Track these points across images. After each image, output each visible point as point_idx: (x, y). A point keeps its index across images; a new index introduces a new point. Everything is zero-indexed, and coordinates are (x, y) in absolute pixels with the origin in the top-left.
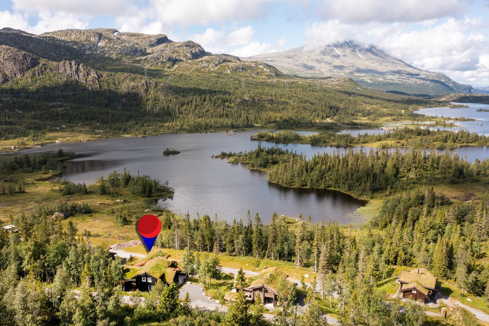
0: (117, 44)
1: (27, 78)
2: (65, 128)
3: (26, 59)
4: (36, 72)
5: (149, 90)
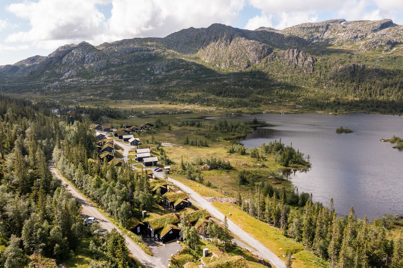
0: (341, 33)
1: (262, 63)
2: (276, 102)
3: (264, 49)
4: (269, 59)
5: (356, 72)
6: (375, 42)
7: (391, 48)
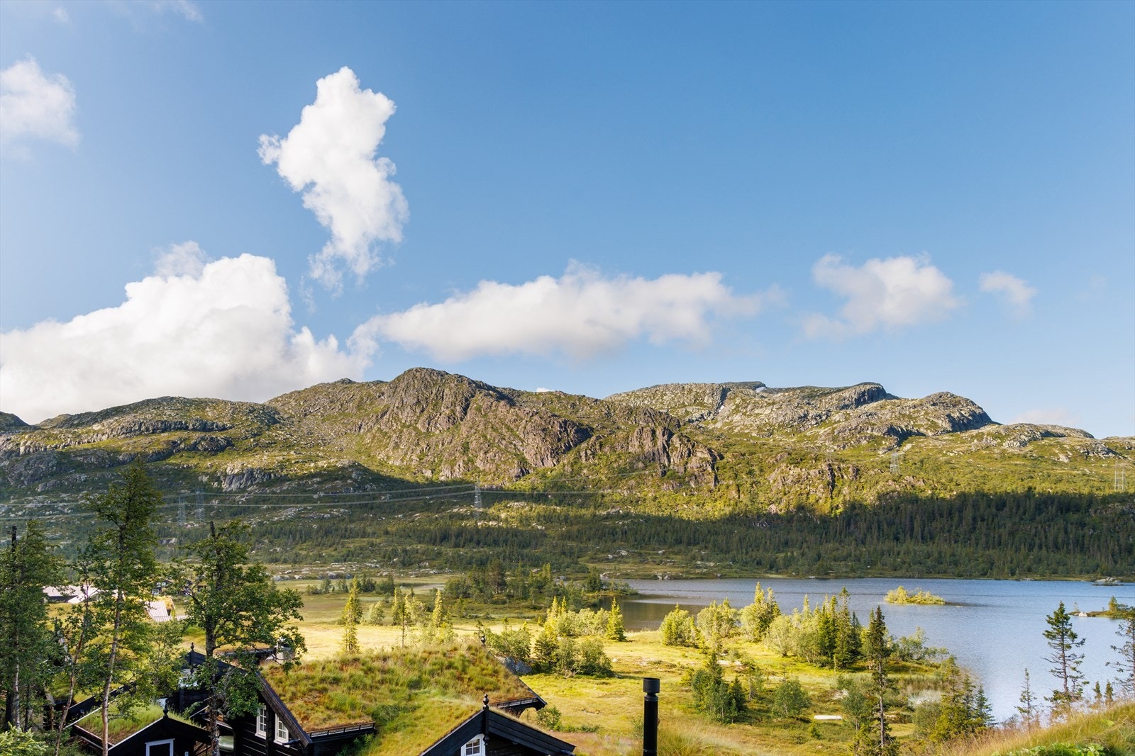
1: (564, 466)
2: (627, 557)
3: (566, 430)
4: (583, 454)
5: (839, 484)
6: (856, 428)
7: (899, 444)
